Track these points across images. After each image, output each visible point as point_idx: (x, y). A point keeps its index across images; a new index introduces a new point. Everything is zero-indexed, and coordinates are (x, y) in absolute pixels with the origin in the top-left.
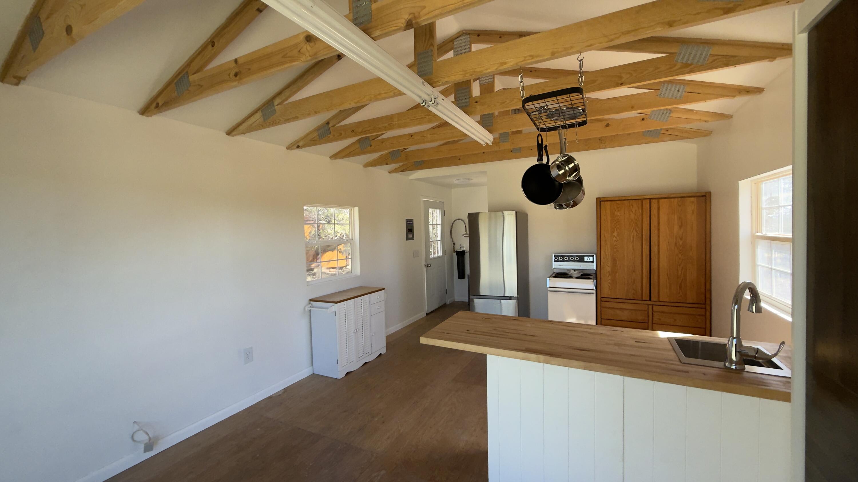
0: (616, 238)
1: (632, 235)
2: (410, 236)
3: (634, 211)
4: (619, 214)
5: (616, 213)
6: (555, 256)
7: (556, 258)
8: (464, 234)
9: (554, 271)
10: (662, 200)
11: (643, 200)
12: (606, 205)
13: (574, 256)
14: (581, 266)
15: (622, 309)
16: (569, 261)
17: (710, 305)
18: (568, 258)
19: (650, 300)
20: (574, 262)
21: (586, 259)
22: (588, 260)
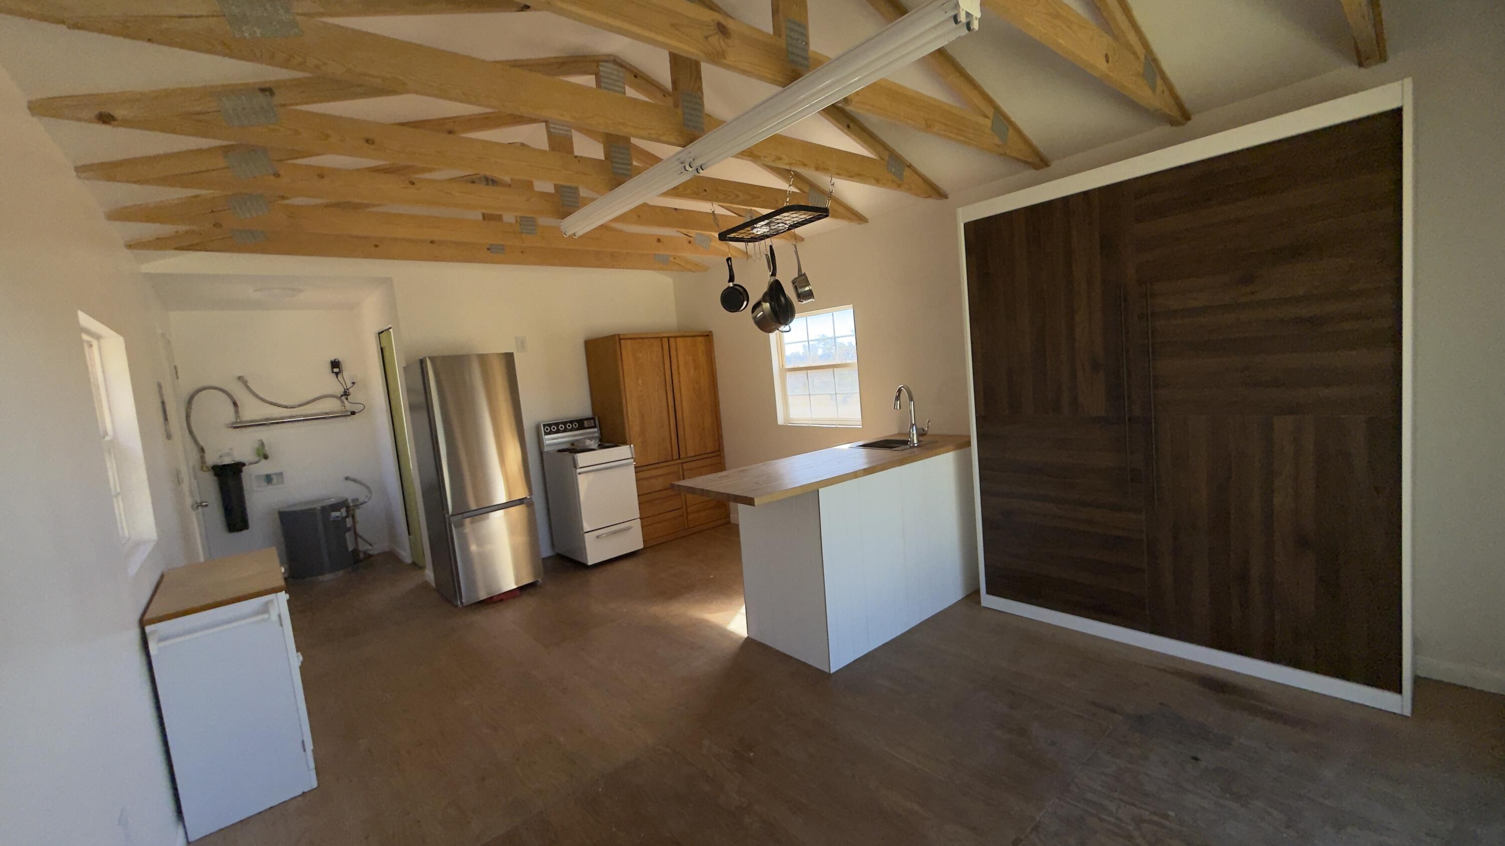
0: (641, 387)
1: (656, 381)
3: (655, 353)
4: (641, 356)
5: (638, 354)
6: (544, 426)
7: (547, 429)
8: (233, 423)
9: (546, 449)
10: (678, 339)
11: (661, 338)
12: (627, 345)
13: (571, 422)
14: (581, 435)
15: (656, 477)
16: (565, 431)
17: (723, 451)
18: (563, 427)
19: (679, 458)
20: (571, 430)
21: (586, 424)
22: (588, 426)
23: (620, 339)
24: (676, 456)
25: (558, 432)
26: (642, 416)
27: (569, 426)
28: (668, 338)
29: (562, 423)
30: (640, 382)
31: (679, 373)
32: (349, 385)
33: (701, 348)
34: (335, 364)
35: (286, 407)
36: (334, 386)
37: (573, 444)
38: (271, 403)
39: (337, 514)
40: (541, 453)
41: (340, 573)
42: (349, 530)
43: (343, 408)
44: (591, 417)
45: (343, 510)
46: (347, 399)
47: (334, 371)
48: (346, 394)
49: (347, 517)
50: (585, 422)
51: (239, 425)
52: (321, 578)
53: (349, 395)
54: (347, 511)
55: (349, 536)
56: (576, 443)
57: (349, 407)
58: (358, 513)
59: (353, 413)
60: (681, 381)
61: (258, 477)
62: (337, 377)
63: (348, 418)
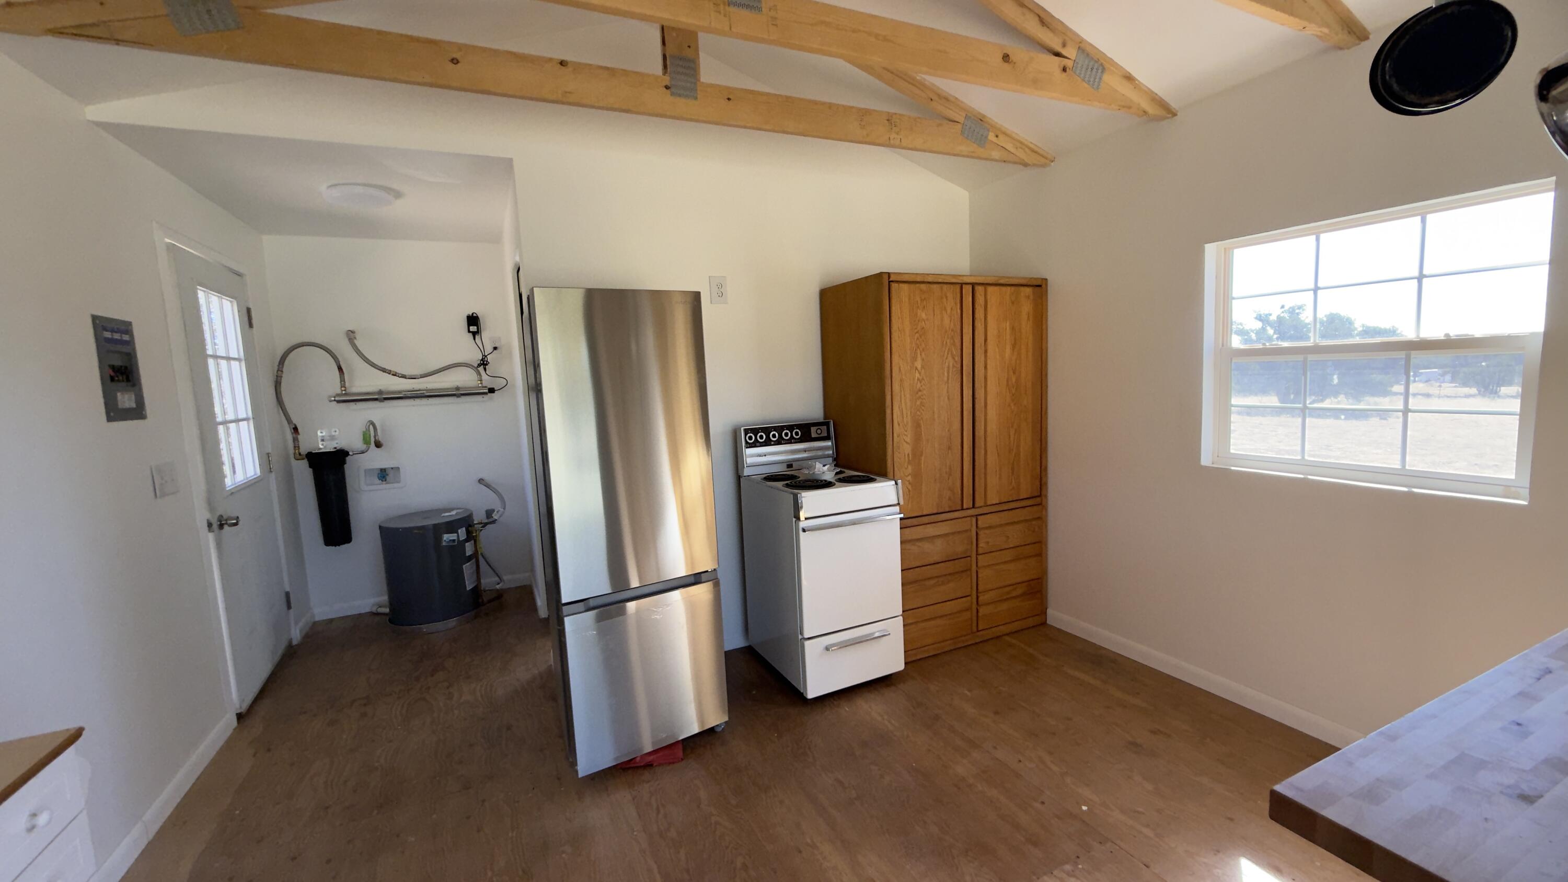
0: (920, 373)
1: (947, 364)
2: (126, 400)
3: (949, 311)
4: (924, 316)
5: (919, 312)
6: (746, 432)
7: (750, 438)
8: (338, 395)
9: (747, 472)
10: (990, 289)
11: (962, 285)
12: (902, 293)
13: (791, 428)
14: (805, 451)
15: (931, 539)
16: (778, 443)
17: (1046, 496)
18: (777, 435)
19: (974, 507)
20: (789, 442)
21: (814, 432)
22: (817, 436)
23: (889, 282)
24: (967, 503)
25: (767, 443)
26: (917, 426)
27: (786, 435)
28: (973, 285)
29: (775, 429)
30: (918, 364)
31: (986, 351)
32: (489, 349)
33: (1026, 308)
34: (473, 320)
35: (404, 377)
36: (469, 351)
37: (790, 466)
38: (384, 370)
39: (453, 536)
40: (738, 477)
41: (452, 622)
42: (469, 559)
43: (479, 382)
44: (822, 420)
45: (462, 533)
46: (485, 369)
47: (471, 330)
48: (484, 363)
49: (467, 540)
50: (813, 429)
51: (346, 399)
52: (425, 628)
53: (487, 365)
54: (469, 533)
55: (468, 569)
56: (795, 465)
57: (487, 381)
58: (486, 536)
59: (492, 390)
60: (988, 366)
61: (368, 472)
62: (474, 339)
63: (486, 397)
